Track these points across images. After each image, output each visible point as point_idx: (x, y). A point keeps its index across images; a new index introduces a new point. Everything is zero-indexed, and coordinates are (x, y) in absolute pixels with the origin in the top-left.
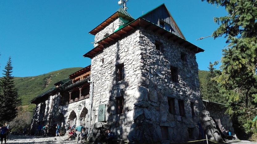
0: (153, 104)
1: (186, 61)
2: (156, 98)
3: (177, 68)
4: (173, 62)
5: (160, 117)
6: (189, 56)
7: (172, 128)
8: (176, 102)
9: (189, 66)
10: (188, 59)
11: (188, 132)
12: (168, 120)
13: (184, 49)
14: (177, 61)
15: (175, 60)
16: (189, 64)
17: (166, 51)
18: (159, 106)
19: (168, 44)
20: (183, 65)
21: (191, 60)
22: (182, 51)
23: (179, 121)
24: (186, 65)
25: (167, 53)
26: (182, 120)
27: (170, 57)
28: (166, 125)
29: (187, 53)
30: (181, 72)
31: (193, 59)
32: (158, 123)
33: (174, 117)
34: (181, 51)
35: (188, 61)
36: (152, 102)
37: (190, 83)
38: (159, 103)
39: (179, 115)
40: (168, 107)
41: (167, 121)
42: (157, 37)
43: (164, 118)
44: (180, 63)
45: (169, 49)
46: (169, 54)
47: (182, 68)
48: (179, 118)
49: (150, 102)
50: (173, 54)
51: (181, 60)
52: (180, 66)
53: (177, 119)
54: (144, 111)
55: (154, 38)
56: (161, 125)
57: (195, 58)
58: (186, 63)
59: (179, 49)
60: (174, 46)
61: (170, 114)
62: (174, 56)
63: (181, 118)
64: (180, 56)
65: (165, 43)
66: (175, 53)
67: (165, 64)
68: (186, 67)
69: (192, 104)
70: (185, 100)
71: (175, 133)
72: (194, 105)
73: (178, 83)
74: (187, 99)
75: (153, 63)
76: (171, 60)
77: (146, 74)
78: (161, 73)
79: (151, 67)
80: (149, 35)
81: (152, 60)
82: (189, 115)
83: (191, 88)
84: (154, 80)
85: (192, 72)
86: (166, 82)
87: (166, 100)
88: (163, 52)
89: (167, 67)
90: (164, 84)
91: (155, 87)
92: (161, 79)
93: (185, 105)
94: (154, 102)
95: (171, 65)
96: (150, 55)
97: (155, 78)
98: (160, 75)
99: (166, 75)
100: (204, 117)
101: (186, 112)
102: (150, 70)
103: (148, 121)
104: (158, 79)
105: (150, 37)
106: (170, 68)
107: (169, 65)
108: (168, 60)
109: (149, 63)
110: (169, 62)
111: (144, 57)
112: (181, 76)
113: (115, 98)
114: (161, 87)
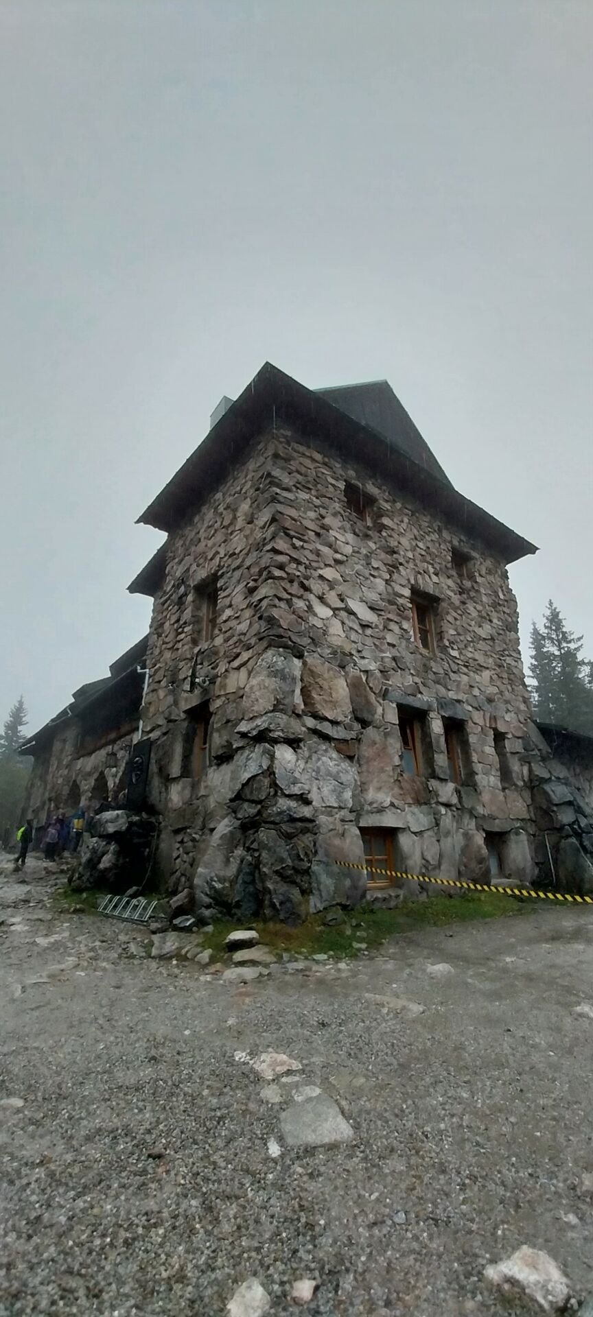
0: (326, 728)
1: (471, 578)
2: (348, 708)
3: (437, 599)
4: (420, 573)
5: (361, 788)
6: (481, 565)
7: (415, 833)
8: (437, 726)
9: (484, 599)
10: (481, 575)
11: (484, 851)
12: (396, 802)
13: (462, 538)
14: (436, 574)
15: (431, 570)
16: (482, 590)
17: (393, 530)
18: (359, 740)
19: (399, 505)
20: (463, 591)
21: (491, 578)
22: (456, 543)
23: (447, 805)
24: (472, 594)
25: (396, 536)
26: (460, 798)
27: (410, 555)
28: (389, 820)
29: (474, 554)
30: (455, 615)
31: (498, 578)
32: (352, 817)
33: (427, 789)
34: (451, 542)
35: (479, 579)
36: (323, 719)
37: (491, 660)
38: (357, 726)
39: (446, 780)
40: (397, 745)
41: (392, 804)
42: (352, 473)
43: (380, 795)
44: (450, 582)
45: (404, 525)
46: (404, 541)
47: (457, 603)
48: (448, 792)
49: (310, 722)
51: (454, 573)
52: (451, 594)
53: (437, 795)
54: (273, 758)
55: (340, 472)
56: (361, 825)
57: (505, 576)
58: (473, 587)
59: (445, 534)
60: (425, 521)
61: (407, 776)
62: (423, 553)
63: (458, 791)
64: (449, 558)
65: (386, 501)
66: (429, 544)
67: (388, 577)
68: (472, 598)
69: (499, 737)
70: (470, 722)
71: (429, 858)
72: (506, 741)
73: (443, 657)
74: (477, 717)
75: (332, 563)
76: (411, 565)
77: (295, 600)
78: (371, 608)
79: (321, 577)
80: (318, 457)
81: (325, 550)
82: (488, 780)
83: (495, 677)
84: (336, 628)
85: (495, 621)
86: (394, 646)
87: (393, 717)
88: (380, 532)
89: (398, 589)
90: (382, 651)
91: (342, 660)
92: (369, 632)
93: (472, 739)
94: (334, 723)
95: (413, 582)
96: (318, 530)
97: (343, 623)
98: (366, 614)
99: (390, 616)
100: (547, 787)
101: (478, 767)
102: (316, 586)
103: (293, 804)
104: (357, 627)
105: (325, 464)
106: (407, 592)
107: (404, 582)
108: (401, 564)
109: (312, 557)
110: (403, 572)
111: (292, 533)
112: (456, 630)
113: (184, 712)
114: (366, 661)
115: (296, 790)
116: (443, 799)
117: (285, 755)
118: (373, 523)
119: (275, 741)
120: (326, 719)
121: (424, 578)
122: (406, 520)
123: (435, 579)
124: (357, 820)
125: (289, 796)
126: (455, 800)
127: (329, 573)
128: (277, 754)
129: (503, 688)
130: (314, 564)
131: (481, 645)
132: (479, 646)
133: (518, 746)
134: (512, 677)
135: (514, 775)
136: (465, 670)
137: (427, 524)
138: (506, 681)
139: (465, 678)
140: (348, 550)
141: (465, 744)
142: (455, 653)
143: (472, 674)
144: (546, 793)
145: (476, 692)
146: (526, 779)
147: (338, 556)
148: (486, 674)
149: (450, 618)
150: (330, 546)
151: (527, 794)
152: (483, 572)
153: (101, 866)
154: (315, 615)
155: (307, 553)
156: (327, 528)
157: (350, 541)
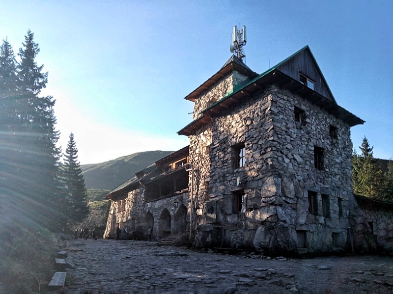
0: (288, 200)
1: (336, 137)
2: (293, 193)
3: (323, 149)
4: (318, 140)
5: (297, 218)
6: (340, 131)
7: (311, 232)
8: (319, 198)
9: (340, 146)
10: (340, 136)
11: (332, 238)
12: (307, 223)
13: (334, 120)
14: (323, 139)
15: (322, 137)
16: (340, 142)
17: (309, 123)
18: (297, 204)
19: (312, 112)
20: (332, 144)
21: (343, 136)
22: (331, 123)
23: (321, 224)
24: (336, 145)
25: (310, 126)
26: (325, 222)
27: (315, 132)
28: (304, 228)
29: (338, 127)
30: (329, 155)
31: (346, 136)
32: (294, 227)
33: (315, 219)
34: (329, 123)
35: (339, 138)
36: (287, 197)
37: (340, 171)
38: (296, 199)
39: (321, 216)
40: (308, 204)
41: (305, 224)
42: (296, 102)
43: (302, 220)
44: (328, 141)
45: (313, 120)
46: (313, 127)
47: (330, 150)
48: (322, 220)
49: (284, 198)
50: (319, 127)
51: (330, 137)
52: (328, 146)
53: (318, 221)
54: (277, 210)
55: (293, 103)
56: (297, 229)
57: (349, 134)
58: (336, 142)
59: (328, 120)
61: (310, 214)
62: (319, 131)
63: (325, 220)
64: (328, 130)
65: (307, 111)
66: (322, 126)
67: (307, 144)
69: (340, 200)
70: (331, 196)
71: (315, 240)
72: (342, 202)
73: (323, 172)
74: (333, 194)
75: (290, 142)
76: (315, 137)
77: (279, 158)
78: (301, 157)
79: (287, 148)
80: (285, 98)
81: (288, 137)
82: (334, 216)
83: (341, 178)
84: (291, 166)
85: (343, 155)
86: (307, 170)
87: (306, 195)
88: (305, 125)
89: (310, 148)
90: (304, 172)
91: (292, 177)
92: (300, 166)
93: (331, 202)
94: (290, 198)
95: (315, 144)
96: (286, 130)
97: (293, 164)
98: (299, 159)
99: (307, 159)
100: (355, 218)
101: (332, 212)
102: (285, 151)
103: (283, 223)
104: (297, 165)
105: (288, 100)
106: (313, 149)
107: (312, 144)
108: (312, 138)
109: (284, 141)
110: (312, 141)
112: (329, 161)
114: (299, 177)
115: (283, 219)
116: (320, 222)
117: (280, 209)
118: (302, 121)
119: (276, 205)
121: (319, 142)
122: (314, 118)
123: (323, 141)
124: (295, 228)
125: (281, 221)
126: (323, 222)
127: (289, 146)
129: (343, 182)
130: (285, 144)
131: (337, 166)
133: (346, 204)
134: (347, 177)
135: (343, 214)
136: (330, 176)
137: (321, 117)
138: (345, 179)
139: (330, 179)
140: (294, 136)
141: (328, 203)
142: (327, 170)
143: (332, 177)
144: (354, 220)
145: (333, 184)
146: (348, 214)
147: (292, 139)
148: (338, 177)
149: (327, 157)
151: (347, 221)
152: (341, 135)
153: (207, 241)
154: (285, 162)
156: (288, 128)
157: (296, 132)
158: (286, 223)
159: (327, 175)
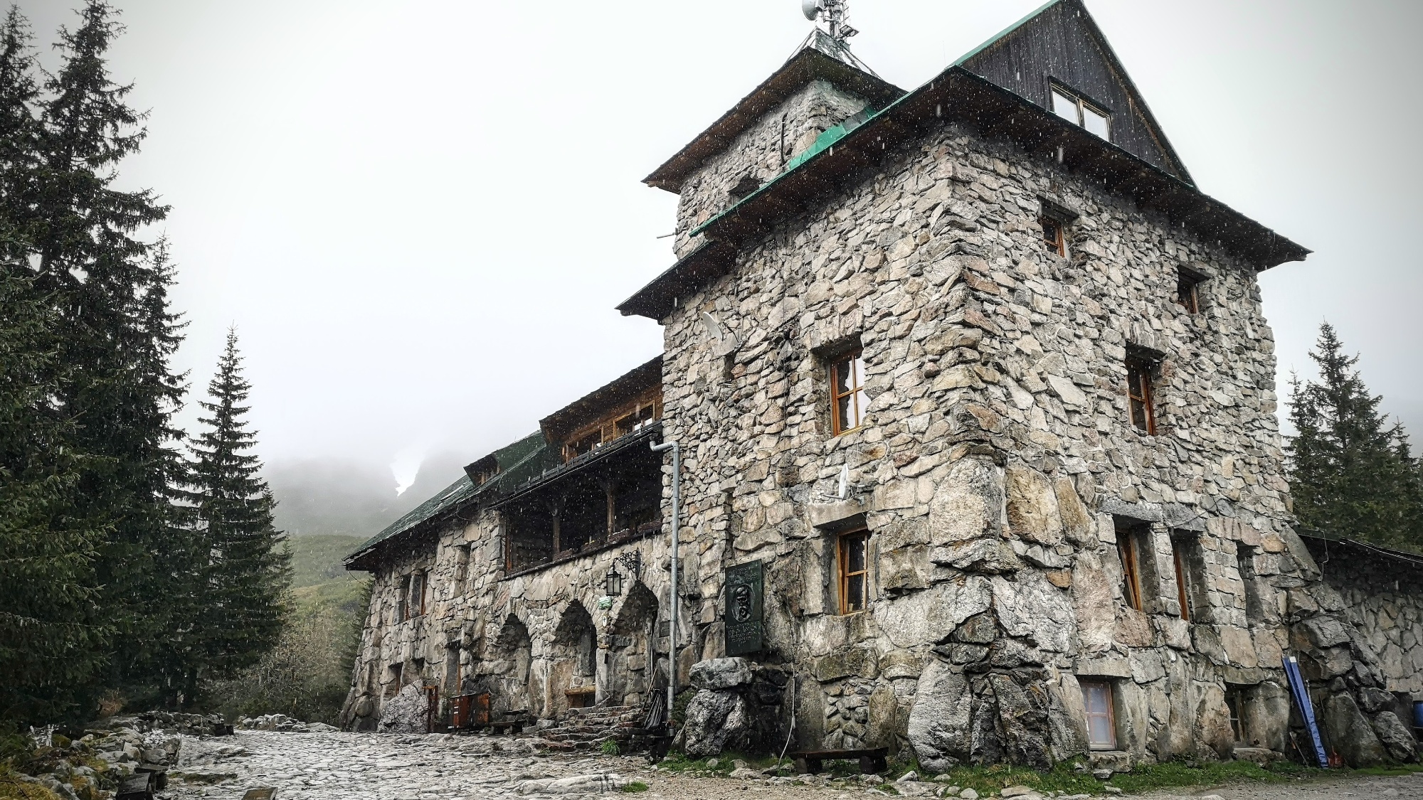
0: (1038, 554)
1: (1205, 308)
2: (1055, 525)
3: (1160, 355)
4: (1136, 320)
5: (1079, 627)
6: (1220, 287)
7: (1140, 684)
8: (1162, 543)
9: (1226, 343)
10: (1221, 305)
11: (1226, 709)
12: (1118, 645)
13: (1194, 247)
14: (1159, 317)
15: (1151, 310)
16: (1222, 329)
17: (1099, 259)
18: (1072, 568)
19: (1106, 216)
20: (1195, 336)
21: (1234, 306)
22: (1183, 258)
23: (1178, 650)
24: (1208, 338)
25: (1103, 267)
26: (1193, 639)
27: (1122, 292)
28: (1109, 667)
29: (1211, 270)
30: (1184, 375)
31: (1245, 305)
32: (1068, 663)
33: (1152, 627)
34: (1176, 258)
35: (1217, 312)
36: (1030, 542)
38: (1068, 550)
39: (1176, 616)
40: (1114, 572)
41: (1114, 648)
42: (1044, 182)
43: (1100, 636)
44: (1177, 325)
45: (1113, 248)
46: (1116, 274)
47: (1187, 357)
48: (1178, 631)
49: (1020, 547)
50: (1137, 273)
51: (1181, 309)
52: (1179, 344)
53: (1166, 636)
54: (992, 595)
55: (1030, 185)
56: (1080, 672)
57: (1255, 299)
58: (1209, 328)
59: (1170, 248)
60: (1141, 233)
61: (1129, 611)
62: (1141, 286)
63: (1191, 631)
64: (1175, 285)
65: (1089, 215)
66: (1148, 271)
67: (1095, 334)
68: (1206, 345)
69: (1245, 551)
70: (1205, 534)
71: (1158, 716)
72: (1255, 559)
73: (1169, 441)
74: (1215, 525)
75: (1028, 328)
76: (1125, 308)
77: (991, 388)
78: (1078, 385)
79: (1019, 351)
80: (1002, 168)
81: (1021, 311)
82: (1228, 614)
83: (1240, 464)
84: (1038, 421)
85: (1240, 375)
86: (1106, 434)
87: (1107, 533)
88: (1082, 265)
89: (1109, 348)
90: (1093, 444)
91: (1048, 463)
92: (1076, 419)
93: (1209, 558)
94: (1047, 547)
95: (1128, 336)
96: (1011, 283)
97: (1046, 412)
98: (1073, 396)
99: (1101, 392)
100: (1312, 624)
101: (1215, 598)
102: (1013, 365)
103: (1021, 647)
104: (1062, 415)
105: (1011, 177)
106: (1120, 353)
107: (1117, 338)
108: (1112, 312)
109: (1007, 325)
110: (1115, 323)
111: (983, 295)
112: (1185, 398)
113: (816, 527)
114: (1075, 461)
115: (1020, 630)
116: (1175, 642)
117: (1002, 588)
118: (1071, 250)
119: (990, 574)
120: (1037, 542)
121: (1142, 327)
122: (1116, 239)
123: (1156, 323)
124: (1075, 668)
125: (1014, 638)
126: (1187, 643)
127: (1028, 344)
128: (996, 590)
129: (1250, 479)
130: (1010, 335)
131: (1222, 417)
132: (1217, 419)
133: (1273, 564)
134: (1265, 462)
135: (1265, 607)
136: (1198, 457)
137: (1144, 237)
138: (1255, 469)
139: (1198, 469)
140: (1046, 305)
141: (1198, 564)
142: (1184, 434)
143: (1207, 462)
144: (1311, 632)
145: (1213, 488)
146: (1282, 611)
147: (1036, 317)
148: (1227, 460)
149: (1176, 382)
150: (1027, 305)
151: (1282, 635)
152: (1223, 300)
153: (728, 726)
154: (1015, 406)
155: (1001, 320)
156: (1020, 279)
157: (1050, 292)
158: (1033, 645)
159: (1184, 455)
